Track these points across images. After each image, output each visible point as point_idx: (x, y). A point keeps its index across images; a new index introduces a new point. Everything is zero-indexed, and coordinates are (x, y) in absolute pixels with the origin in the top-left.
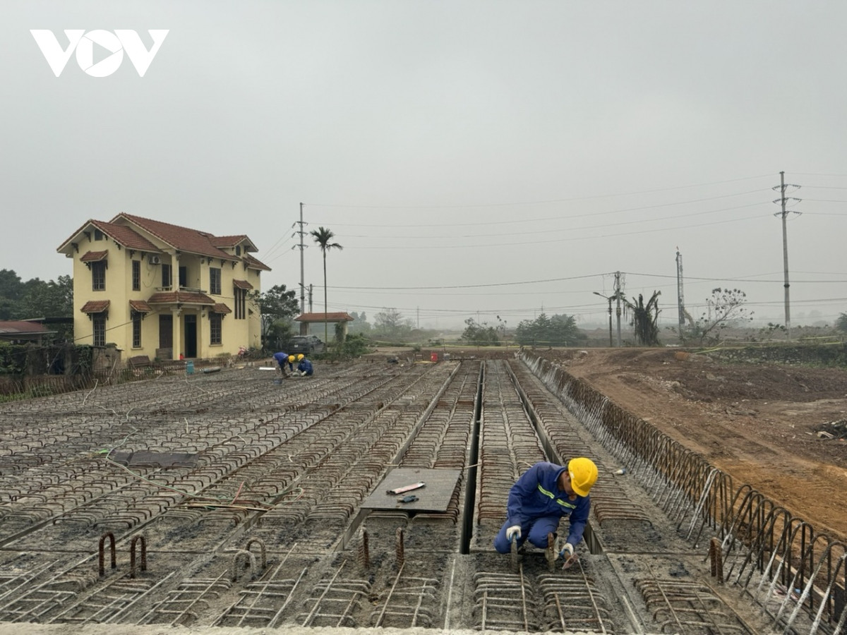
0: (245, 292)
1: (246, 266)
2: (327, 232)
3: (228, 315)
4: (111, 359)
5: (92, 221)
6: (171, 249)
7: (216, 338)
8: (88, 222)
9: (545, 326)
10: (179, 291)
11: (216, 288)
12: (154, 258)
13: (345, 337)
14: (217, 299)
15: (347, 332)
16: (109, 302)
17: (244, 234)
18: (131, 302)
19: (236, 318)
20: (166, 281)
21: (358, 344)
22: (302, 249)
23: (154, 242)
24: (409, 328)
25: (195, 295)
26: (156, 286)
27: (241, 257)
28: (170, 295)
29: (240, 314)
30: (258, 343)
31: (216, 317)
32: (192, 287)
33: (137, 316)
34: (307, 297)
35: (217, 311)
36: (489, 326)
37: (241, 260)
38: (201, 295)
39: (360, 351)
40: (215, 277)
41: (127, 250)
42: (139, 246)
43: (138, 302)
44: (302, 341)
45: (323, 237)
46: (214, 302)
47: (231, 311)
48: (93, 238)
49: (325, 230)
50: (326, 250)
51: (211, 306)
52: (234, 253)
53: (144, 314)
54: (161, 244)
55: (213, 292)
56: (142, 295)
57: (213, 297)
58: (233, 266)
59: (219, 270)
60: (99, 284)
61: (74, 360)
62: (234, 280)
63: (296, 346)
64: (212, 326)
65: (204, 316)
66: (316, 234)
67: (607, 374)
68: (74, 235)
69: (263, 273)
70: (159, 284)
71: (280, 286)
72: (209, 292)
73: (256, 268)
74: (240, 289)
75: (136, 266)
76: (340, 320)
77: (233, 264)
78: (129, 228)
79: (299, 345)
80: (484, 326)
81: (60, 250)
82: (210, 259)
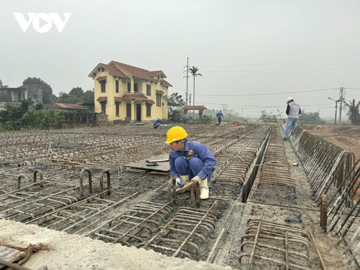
0: (161, 95)
1: (161, 84)
2: (196, 69)
3: (154, 105)
4: (102, 118)
5: (100, 64)
6: (131, 75)
7: (149, 114)
8: (99, 64)
9: (303, 117)
10: (134, 93)
11: (149, 93)
12: (124, 79)
13: (203, 117)
14: (149, 98)
15: (204, 114)
16: (107, 97)
17: (161, 70)
18: (115, 97)
19: (157, 106)
20: (129, 89)
21: (208, 120)
22: (187, 78)
23: (124, 73)
24: (237, 116)
25: (140, 96)
26: (125, 91)
27: (159, 80)
28: (130, 95)
29: (159, 105)
30: (166, 117)
31: (149, 105)
32: (140, 92)
33: (117, 103)
34: (188, 99)
35: (149, 103)
36: (273, 114)
37: (159, 81)
38: (142, 96)
39: (209, 122)
40: (149, 88)
41: (113, 76)
42: (118, 74)
43: (118, 98)
44: (183, 117)
45: (194, 71)
46: (148, 99)
47: (154, 103)
48: (101, 71)
49: (195, 67)
50: (195, 76)
51: (146, 101)
52: (156, 78)
53: (120, 102)
54: (127, 74)
55: (148, 95)
56: (120, 95)
57: (148, 97)
58: (156, 84)
59: (150, 86)
60: (103, 90)
61: (90, 118)
62: (156, 90)
63: (181, 119)
64: (147, 109)
65: (144, 104)
66: (191, 69)
67: (329, 136)
68: (94, 69)
69: (169, 88)
70: (127, 90)
71: (175, 93)
72: (146, 95)
73: (166, 85)
74: (159, 94)
75: (117, 83)
76: (201, 109)
77: (156, 83)
78: (115, 67)
79: (182, 118)
80: (270, 114)
81: (90, 76)
82: (146, 81)
